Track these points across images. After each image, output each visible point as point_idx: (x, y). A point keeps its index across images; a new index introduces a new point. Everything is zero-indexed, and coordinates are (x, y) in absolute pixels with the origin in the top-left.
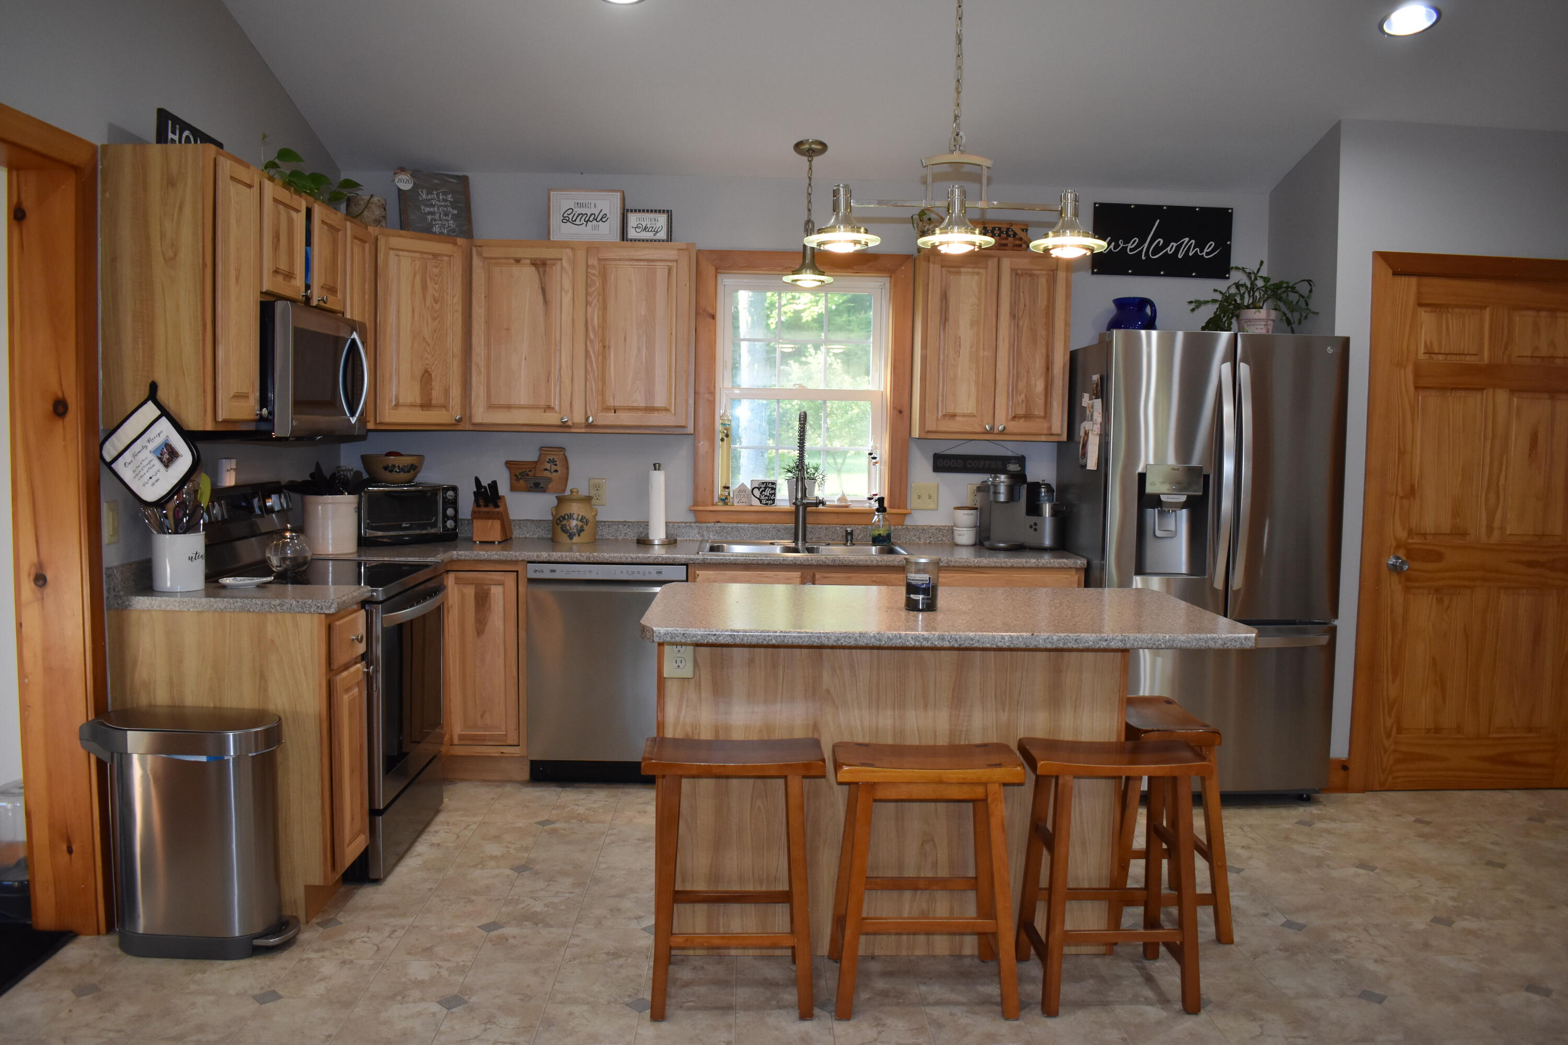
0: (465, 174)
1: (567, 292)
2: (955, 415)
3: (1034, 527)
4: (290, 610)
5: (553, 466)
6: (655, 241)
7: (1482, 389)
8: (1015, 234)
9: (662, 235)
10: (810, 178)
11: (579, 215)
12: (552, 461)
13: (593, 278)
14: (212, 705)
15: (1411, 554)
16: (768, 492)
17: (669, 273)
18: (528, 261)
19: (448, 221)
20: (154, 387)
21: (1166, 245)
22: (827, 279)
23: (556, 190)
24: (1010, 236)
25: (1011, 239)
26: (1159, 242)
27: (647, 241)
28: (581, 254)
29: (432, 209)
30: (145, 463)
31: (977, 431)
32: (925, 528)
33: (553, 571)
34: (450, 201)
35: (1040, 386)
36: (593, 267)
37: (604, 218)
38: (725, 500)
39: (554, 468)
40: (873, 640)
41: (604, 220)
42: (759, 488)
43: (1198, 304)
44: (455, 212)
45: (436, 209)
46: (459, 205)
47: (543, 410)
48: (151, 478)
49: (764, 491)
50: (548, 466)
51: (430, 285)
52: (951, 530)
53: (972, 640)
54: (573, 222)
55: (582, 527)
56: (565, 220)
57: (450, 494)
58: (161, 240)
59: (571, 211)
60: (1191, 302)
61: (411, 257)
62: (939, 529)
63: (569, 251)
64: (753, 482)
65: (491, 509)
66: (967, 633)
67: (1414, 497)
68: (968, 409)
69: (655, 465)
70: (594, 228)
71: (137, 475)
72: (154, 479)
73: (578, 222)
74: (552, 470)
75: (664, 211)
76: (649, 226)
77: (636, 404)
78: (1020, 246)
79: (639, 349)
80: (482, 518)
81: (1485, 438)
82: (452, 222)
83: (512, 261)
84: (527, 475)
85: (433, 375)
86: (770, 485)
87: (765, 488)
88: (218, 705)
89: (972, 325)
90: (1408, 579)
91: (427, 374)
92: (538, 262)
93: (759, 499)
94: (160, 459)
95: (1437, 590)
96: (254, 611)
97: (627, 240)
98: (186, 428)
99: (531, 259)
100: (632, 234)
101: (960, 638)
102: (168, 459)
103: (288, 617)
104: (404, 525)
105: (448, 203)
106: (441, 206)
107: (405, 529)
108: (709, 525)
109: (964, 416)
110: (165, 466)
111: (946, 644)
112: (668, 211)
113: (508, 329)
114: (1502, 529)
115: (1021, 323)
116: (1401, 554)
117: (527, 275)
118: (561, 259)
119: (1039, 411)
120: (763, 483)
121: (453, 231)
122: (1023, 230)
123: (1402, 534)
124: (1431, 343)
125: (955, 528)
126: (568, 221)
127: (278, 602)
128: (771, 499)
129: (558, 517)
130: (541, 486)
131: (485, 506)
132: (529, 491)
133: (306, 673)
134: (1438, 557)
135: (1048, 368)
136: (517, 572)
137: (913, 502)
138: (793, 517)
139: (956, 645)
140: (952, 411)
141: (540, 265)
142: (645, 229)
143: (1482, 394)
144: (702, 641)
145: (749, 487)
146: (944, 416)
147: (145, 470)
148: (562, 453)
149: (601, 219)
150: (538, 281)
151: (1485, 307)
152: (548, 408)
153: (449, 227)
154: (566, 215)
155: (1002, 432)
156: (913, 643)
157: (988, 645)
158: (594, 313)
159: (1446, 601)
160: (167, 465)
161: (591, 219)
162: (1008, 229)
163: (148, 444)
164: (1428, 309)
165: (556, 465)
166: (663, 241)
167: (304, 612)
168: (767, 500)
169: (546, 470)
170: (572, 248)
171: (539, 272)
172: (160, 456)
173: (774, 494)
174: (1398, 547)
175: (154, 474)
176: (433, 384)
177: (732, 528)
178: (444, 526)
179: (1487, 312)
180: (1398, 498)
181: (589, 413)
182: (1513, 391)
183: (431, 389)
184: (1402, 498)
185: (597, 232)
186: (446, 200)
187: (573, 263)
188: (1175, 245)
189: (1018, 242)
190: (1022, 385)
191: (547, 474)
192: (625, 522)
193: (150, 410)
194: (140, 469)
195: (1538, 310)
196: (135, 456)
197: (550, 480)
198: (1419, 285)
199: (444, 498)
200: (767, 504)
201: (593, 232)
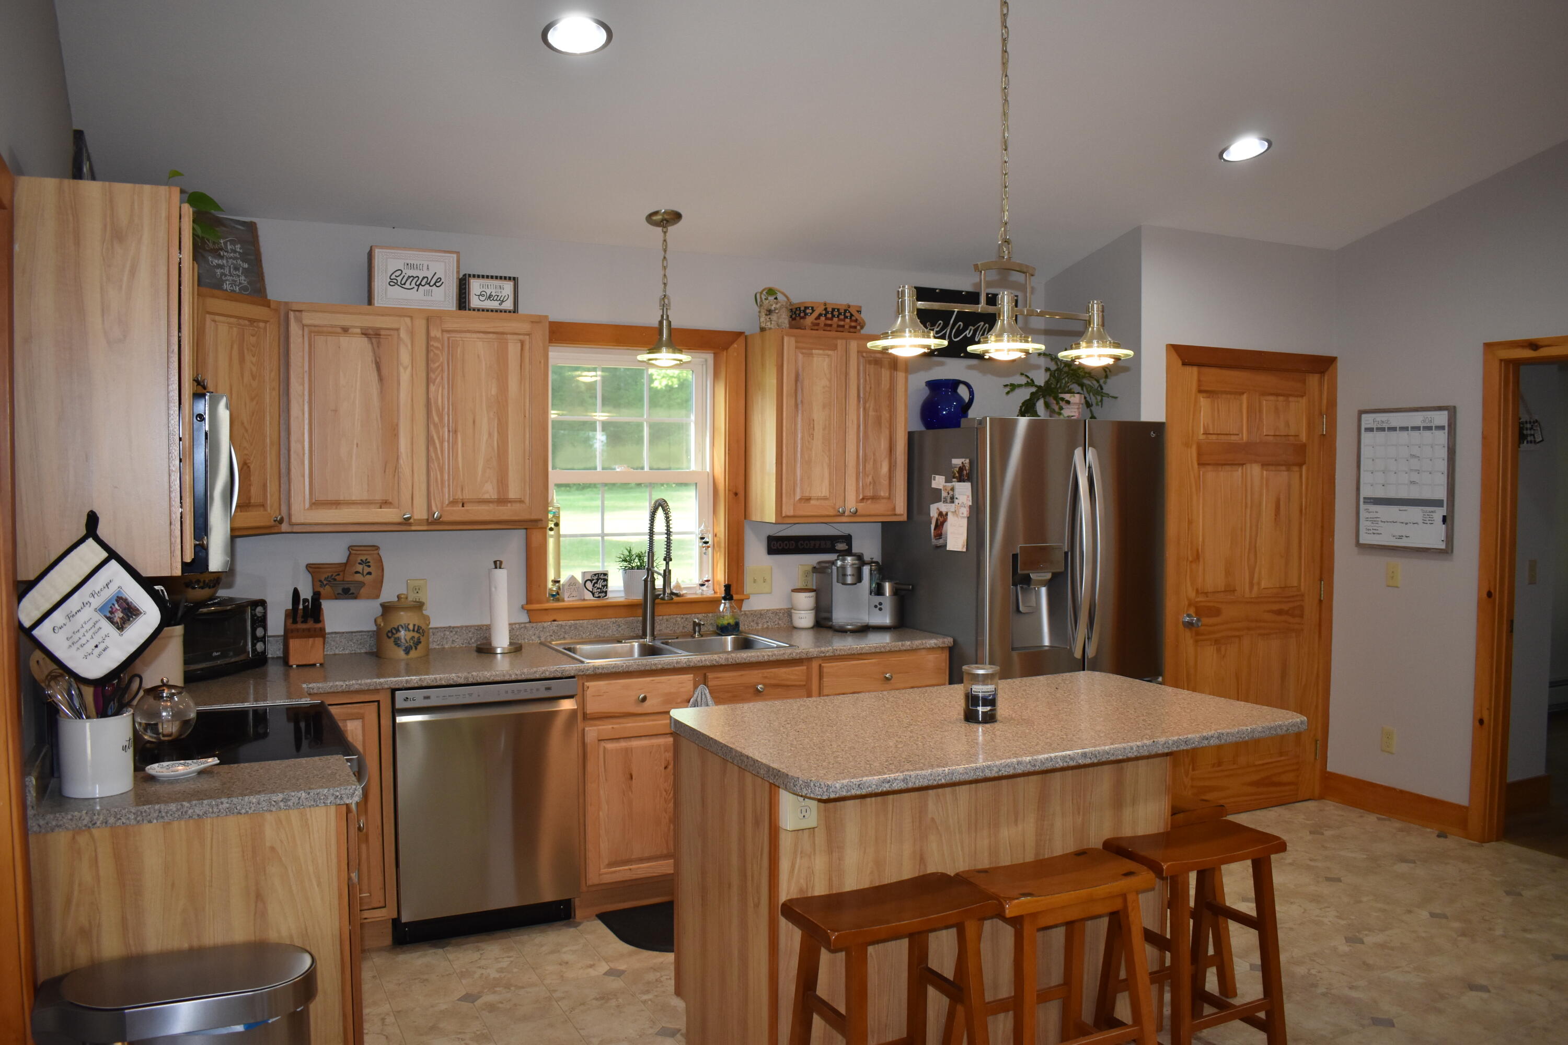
0: (254, 220)
1: (405, 368)
2: (810, 499)
3: (879, 606)
4: (298, 804)
5: (366, 567)
6: (501, 311)
7: (1242, 465)
8: (852, 315)
9: (508, 305)
10: (665, 251)
11: (409, 277)
12: (365, 563)
13: (437, 352)
14: (186, 945)
15: (1200, 611)
16: (599, 585)
17: (522, 349)
18: (359, 331)
19: (239, 276)
20: (92, 520)
21: (965, 329)
22: (685, 357)
23: (382, 247)
24: (847, 317)
25: (848, 320)
26: (960, 325)
27: (492, 311)
28: (420, 324)
29: (220, 262)
30: (87, 627)
31: (831, 514)
32: (763, 612)
33: (427, 698)
34: (239, 253)
35: (885, 469)
36: (436, 339)
37: (438, 282)
38: (556, 596)
39: (367, 570)
40: (1029, 766)
41: (438, 284)
42: (591, 581)
43: (1013, 387)
44: (246, 266)
45: (225, 262)
46: (249, 257)
47: (378, 506)
48: (96, 646)
49: (596, 583)
50: (359, 568)
51: (248, 357)
52: (788, 613)
53: (1108, 753)
54: (402, 285)
55: (419, 639)
56: (393, 282)
57: (259, 609)
58: (103, 316)
59: (400, 272)
60: (1006, 386)
61: (228, 323)
62: (775, 613)
63: (408, 320)
64: (586, 574)
65: (310, 624)
66: (1103, 748)
67: (1199, 561)
68: (822, 492)
69: (495, 562)
70: (427, 293)
71: (72, 643)
72: (101, 647)
73: (407, 286)
74: (365, 573)
75: (510, 278)
76: (494, 294)
77: (487, 496)
78: (855, 327)
79: (490, 435)
80: (301, 637)
81: (1246, 507)
82: (243, 278)
83: (339, 330)
84: (335, 580)
85: (252, 467)
86: (602, 577)
87: (598, 580)
88: (195, 943)
89: (824, 407)
90: (1197, 634)
91: (245, 467)
92: (370, 332)
93: (591, 592)
94: (110, 619)
95: (1217, 642)
96: (247, 812)
97: (469, 310)
98: (144, 574)
99: (362, 328)
100: (475, 302)
101: (1099, 753)
102: (122, 618)
103: (294, 814)
104: (215, 654)
105: (237, 255)
106: (231, 258)
107: (217, 658)
108: (545, 624)
109: (818, 499)
110: (118, 629)
111: (1088, 761)
112: (514, 278)
113: (336, 411)
114: (1259, 584)
115: (867, 405)
116: (1192, 611)
117: (357, 346)
118: (398, 330)
119: (884, 493)
120: (595, 575)
121: (244, 289)
122: (858, 311)
123: (1192, 594)
124: (1208, 424)
125: (793, 611)
126: (396, 284)
127: (281, 796)
128: (603, 592)
129: (389, 629)
130: (351, 592)
131: (302, 622)
132: (336, 599)
133: (319, 884)
134: (1217, 612)
135: (891, 449)
136: (378, 702)
137: (749, 587)
138: (640, 611)
139: (1096, 761)
140: (807, 494)
141: (373, 335)
142: (489, 297)
143: (1242, 469)
144: (876, 791)
145: (580, 579)
146: (800, 499)
147: (88, 636)
148: (376, 552)
149: (435, 284)
150: (371, 354)
151: (1243, 393)
152: (385, 503)
153: (240, 283)
154: (393, 277)
155: (855, 513)
156: (1062, 765)
157: (1121, 757)
158: (438, 392)
159: (1223, 649)
160: (121, 627)
161: (423, 283)
162: (845, 311)
163: (91, 600)
164: (1205, 395)
165: (369, 566)
166: (510, 312)
167: (317, 806)
168: (600, 593)
169: (357, 572)
170: (411, 317)
171: (372, 344)
172: (109, 615)
173: (606, 585)
174: (1190, 605)
175: (101, 640)
176: (252, 479)
177: (570, 627)
178: (254, 650)
179: (1245, 397)
180: (1189, 562)
181: (434, 508)
182: (1264, 465)
183: (250, 485)
184: (1191, 562)
185: (429, 298)
186: (235, 251)
187: (412, 334)
188: (973, 328)
189: (853, 324)
190: (869, 466)
191: (359, 577)
192: (450, 627)
193: (91, 553)
194: (80, 635)
195: (1277, 395)
196: (70, 617)
197: (362, 584)
198: (1199, 373)
199: (253, 616)
200: (599, 597)
201: (425, 298)
